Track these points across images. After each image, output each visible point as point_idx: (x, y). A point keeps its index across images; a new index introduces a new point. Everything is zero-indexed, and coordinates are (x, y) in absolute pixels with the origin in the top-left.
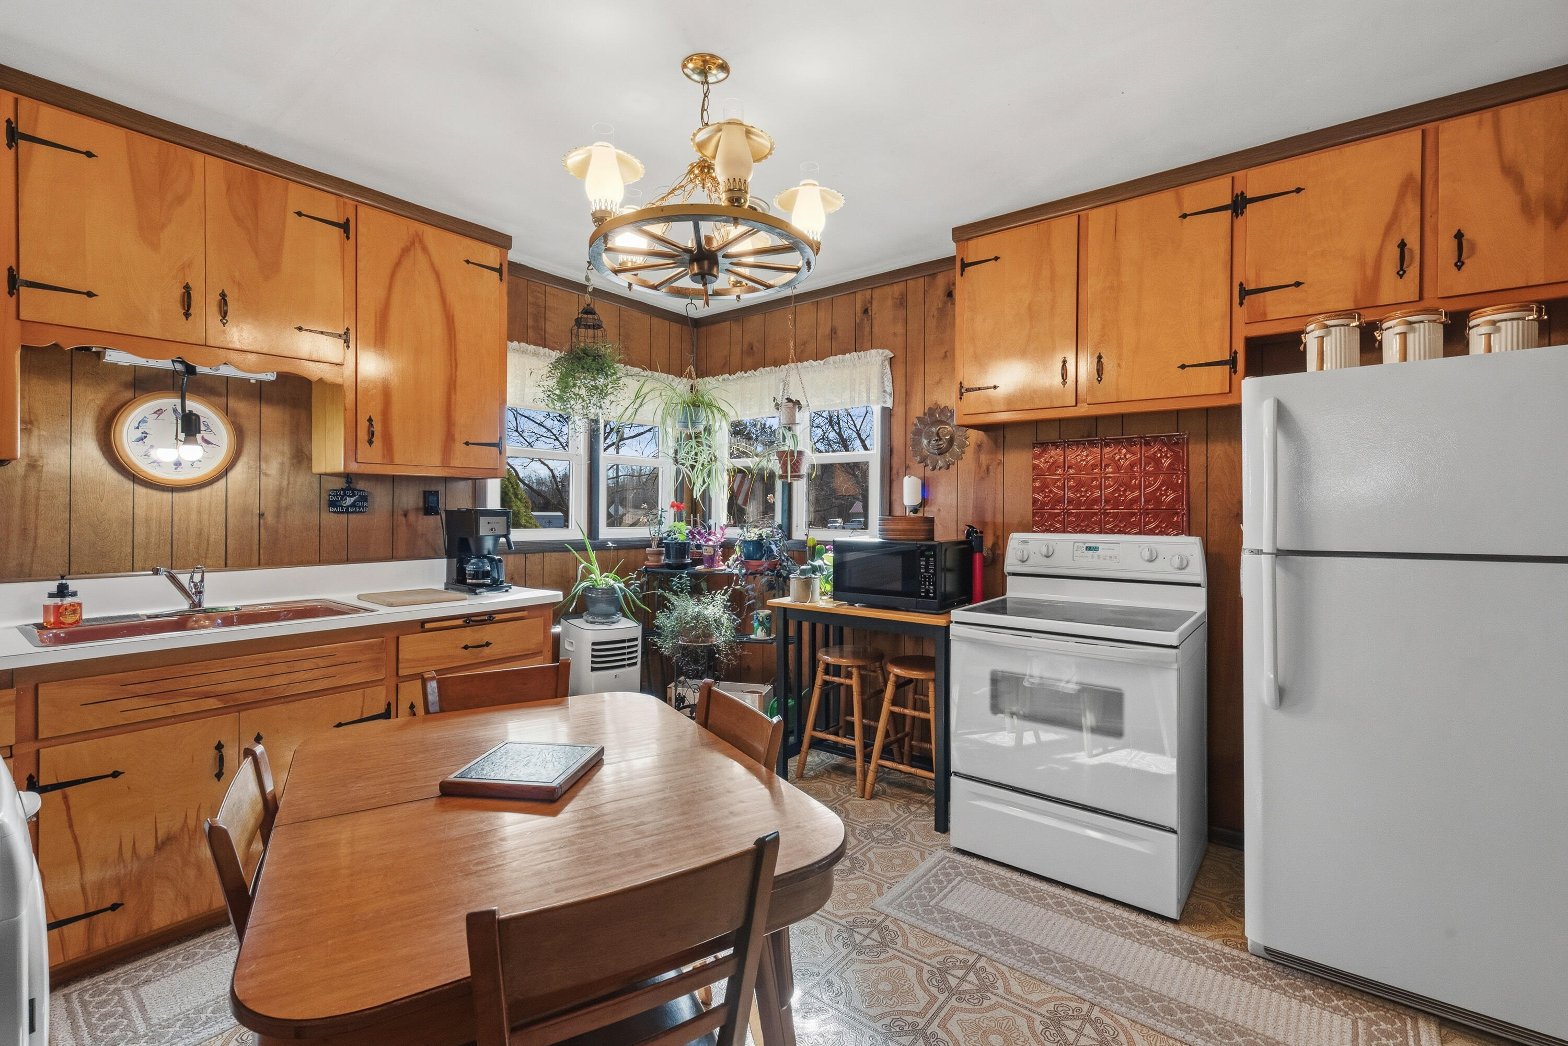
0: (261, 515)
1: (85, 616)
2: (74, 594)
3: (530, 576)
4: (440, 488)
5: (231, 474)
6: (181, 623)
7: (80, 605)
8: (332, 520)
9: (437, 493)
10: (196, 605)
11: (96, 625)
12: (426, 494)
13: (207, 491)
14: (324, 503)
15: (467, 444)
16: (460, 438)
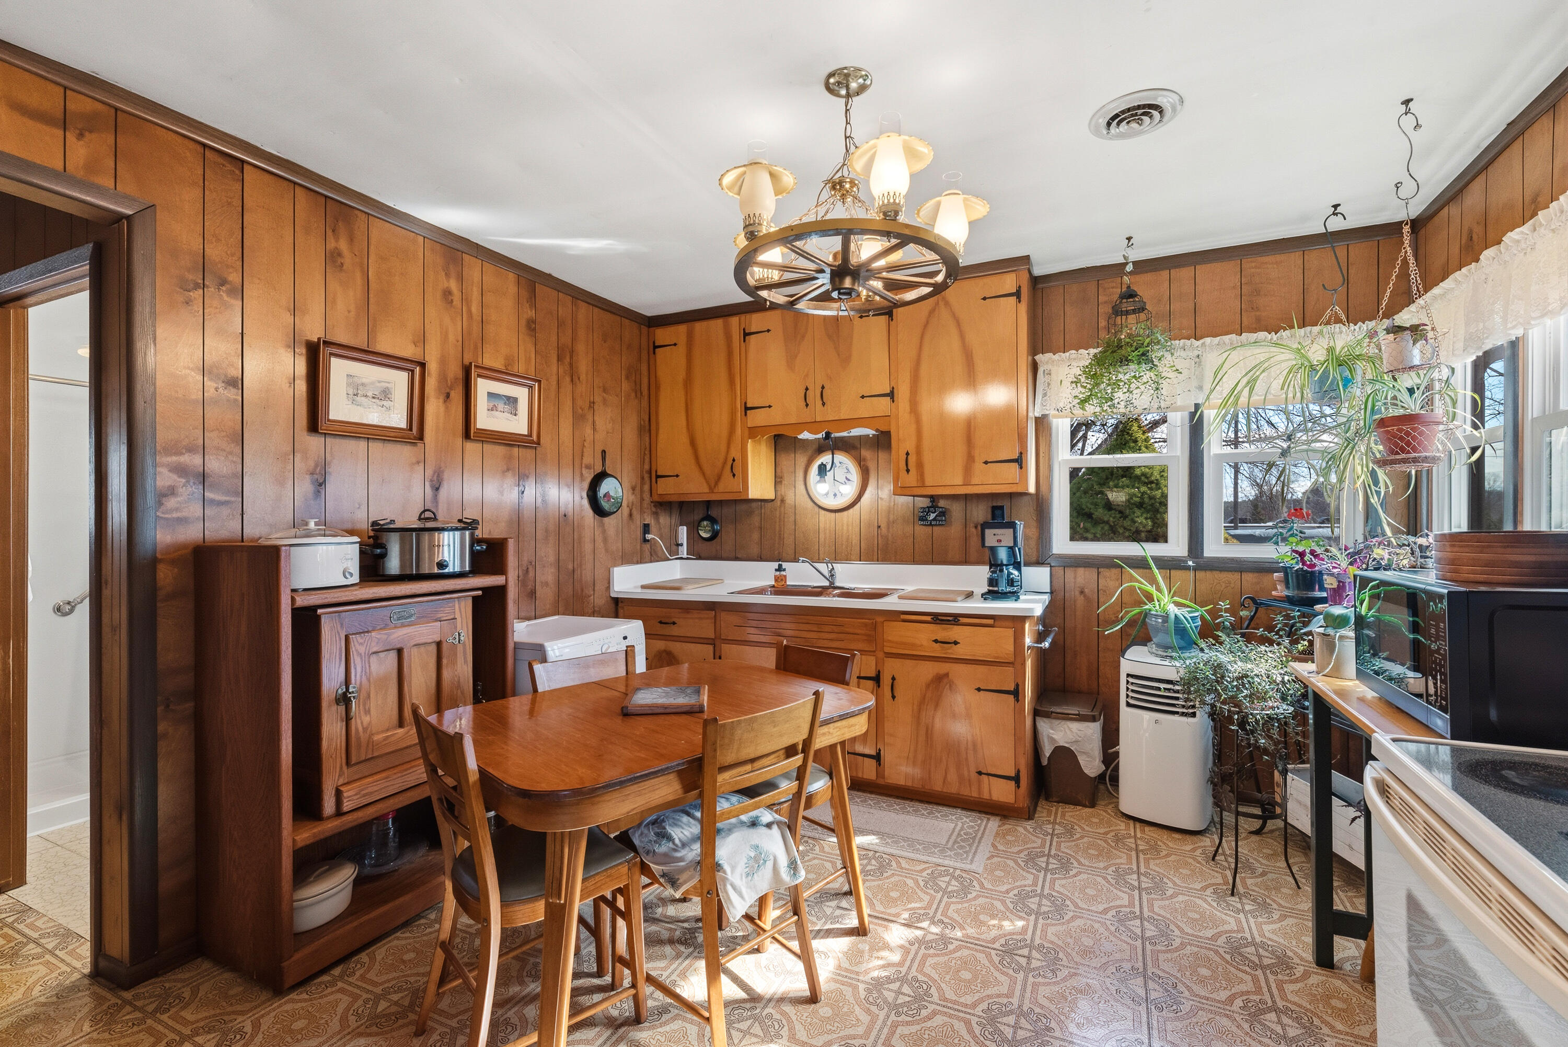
0: (879, 527)
1: (788, 583)
2: (784, 570)
3: (1105, 591)
4: (1006, 504)
5: (863, 499)
6: (820, 592)
7: (785, 576)
8: (922, 531)
9: (1002, 508)
10: (832, 583)
11: (794, 589)
12: (994, 509)
13: (851, 511)
14: (916, 519)
15: (986, 463)
16: (980, 457)
